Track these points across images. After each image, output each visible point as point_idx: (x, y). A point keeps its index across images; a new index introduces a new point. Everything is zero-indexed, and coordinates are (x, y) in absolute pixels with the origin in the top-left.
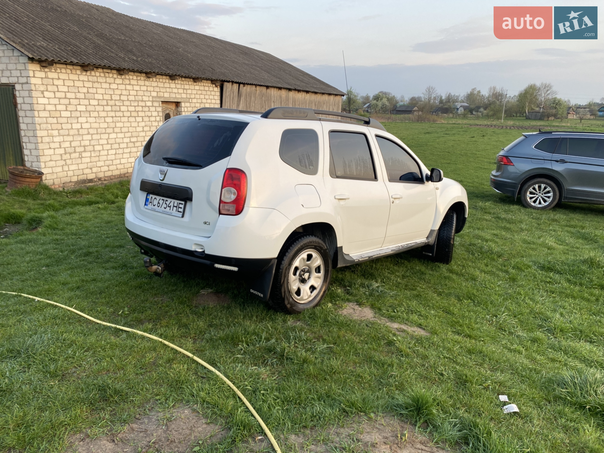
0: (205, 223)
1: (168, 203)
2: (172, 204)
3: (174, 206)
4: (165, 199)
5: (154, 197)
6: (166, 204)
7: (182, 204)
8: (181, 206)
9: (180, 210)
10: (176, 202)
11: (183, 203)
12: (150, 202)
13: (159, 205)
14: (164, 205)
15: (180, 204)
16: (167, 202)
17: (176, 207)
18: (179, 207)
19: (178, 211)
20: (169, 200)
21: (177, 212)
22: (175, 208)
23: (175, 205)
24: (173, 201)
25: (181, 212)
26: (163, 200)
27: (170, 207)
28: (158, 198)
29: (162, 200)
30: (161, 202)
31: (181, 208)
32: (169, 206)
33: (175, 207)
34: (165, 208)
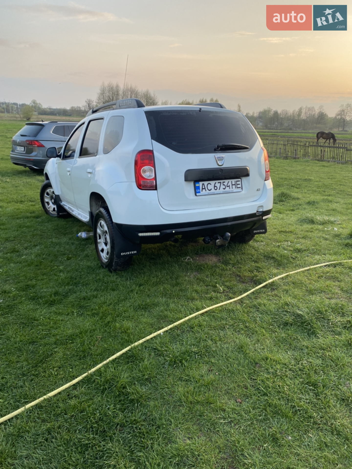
0: (258, 190)
1: (226, 184)
2: (230, 184)
3: (232, 185)
4: (222, 181)
5: (206, 183)
6: (224, 185)
7: (239, 181)
8: (238, 183)
9: (238, 186)
10: (234, 181)
12: (203, 189)
13: (216, 188)
14: (223, 187)
15: (237, 181)
16: (224, 184)
18: (237, 184)
19: (237, 188)
20: (226, 181)
22: (234, 186)
23: (233, 183)
24: (230, 181)
25: (240, 188)
27: (229, 186)
28: (213, 183)
29: (219, 183)
30: (218, 185)
32: (227, 186)
34: (224, 189)
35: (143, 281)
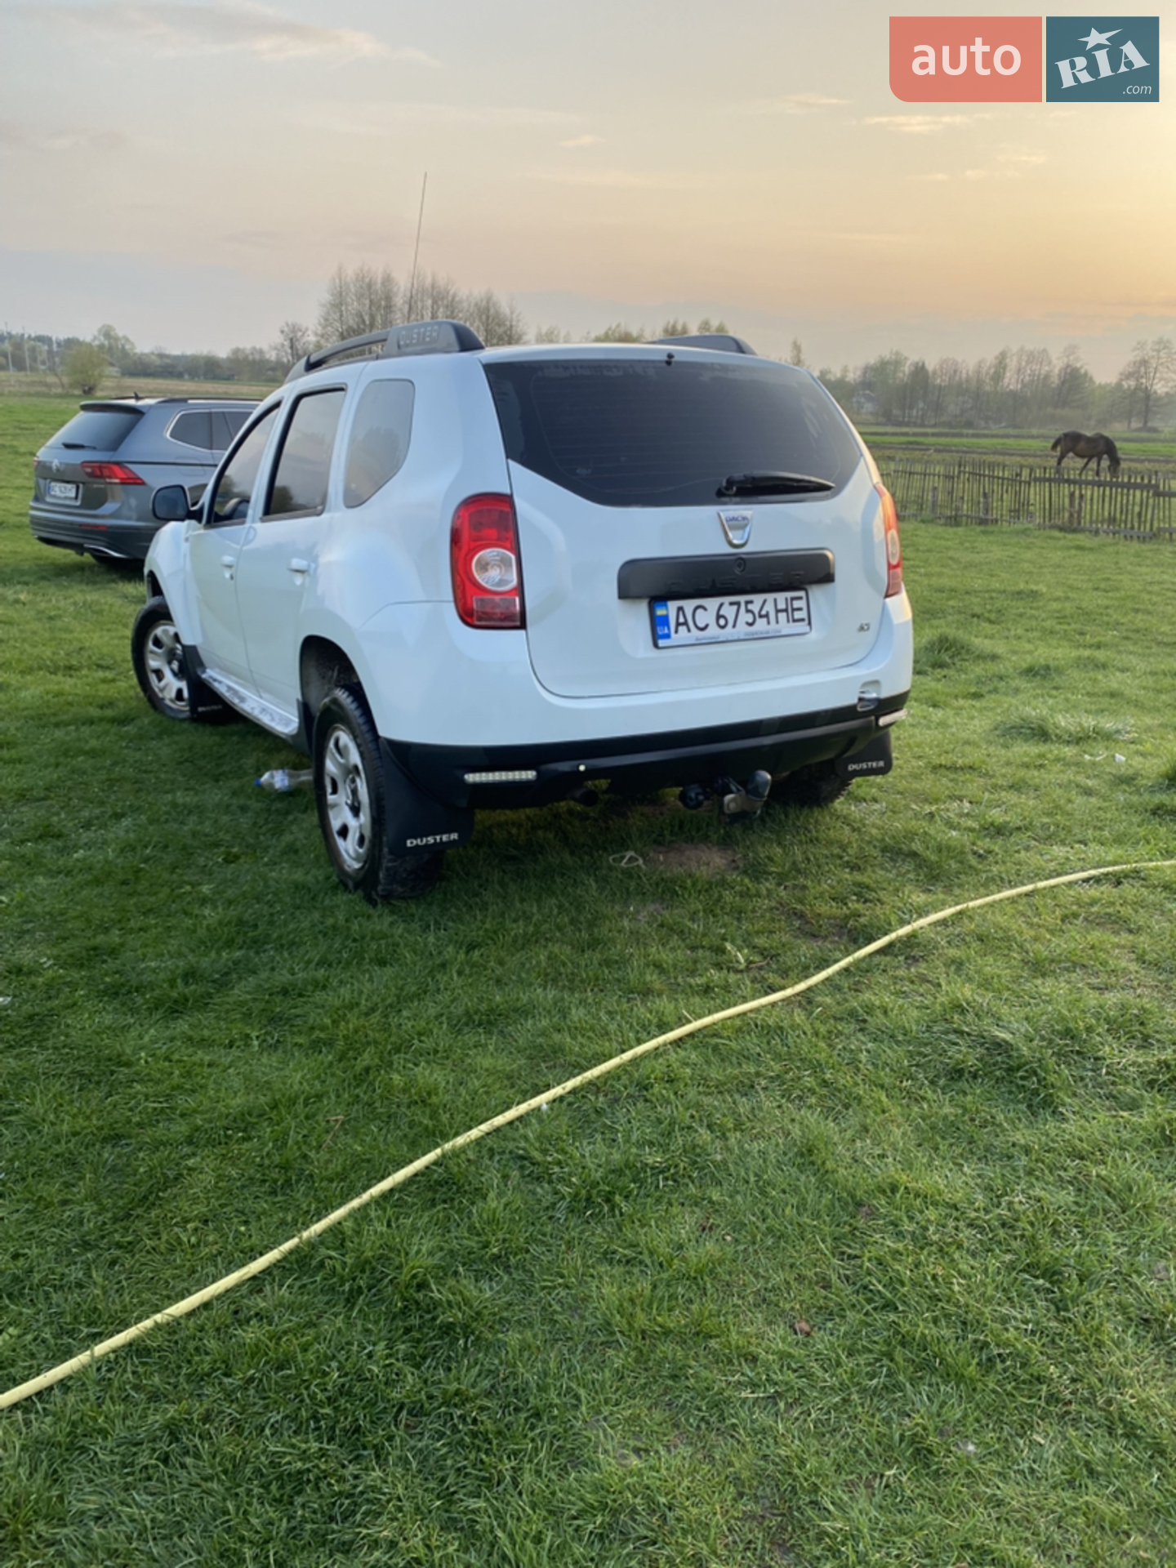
0: (862, 628)
1: (755, 608)
2: (769, 608)
3: (778, 611)
4: (742, 599)
5: (689, 605)
6: (751, 611)
7: (801, 598)
8: (796, 604)
9: (797, 615)
10: (782, 598)
11: (802, 594)
12: (678, 624)
13: (722, 622)
14: (745, 617)
15: (793, 599)
16: (750, 607)
17: (786, 610)
18: (794, 610)
19: (795, 621)
20: (758, 599)
21: (791, 624)
22: (783, 616)
23: (781, 605)
24: (770, 597)
25: (803, 620)
26: (738, 604)
27: (767, 616)
28: (712, 603)
29: (732, 604)
30: (729, 612)
31: (800, 609)
32: (761, 616)
33: (782, 611)
34: (751, 624)
35: (481, 933)
